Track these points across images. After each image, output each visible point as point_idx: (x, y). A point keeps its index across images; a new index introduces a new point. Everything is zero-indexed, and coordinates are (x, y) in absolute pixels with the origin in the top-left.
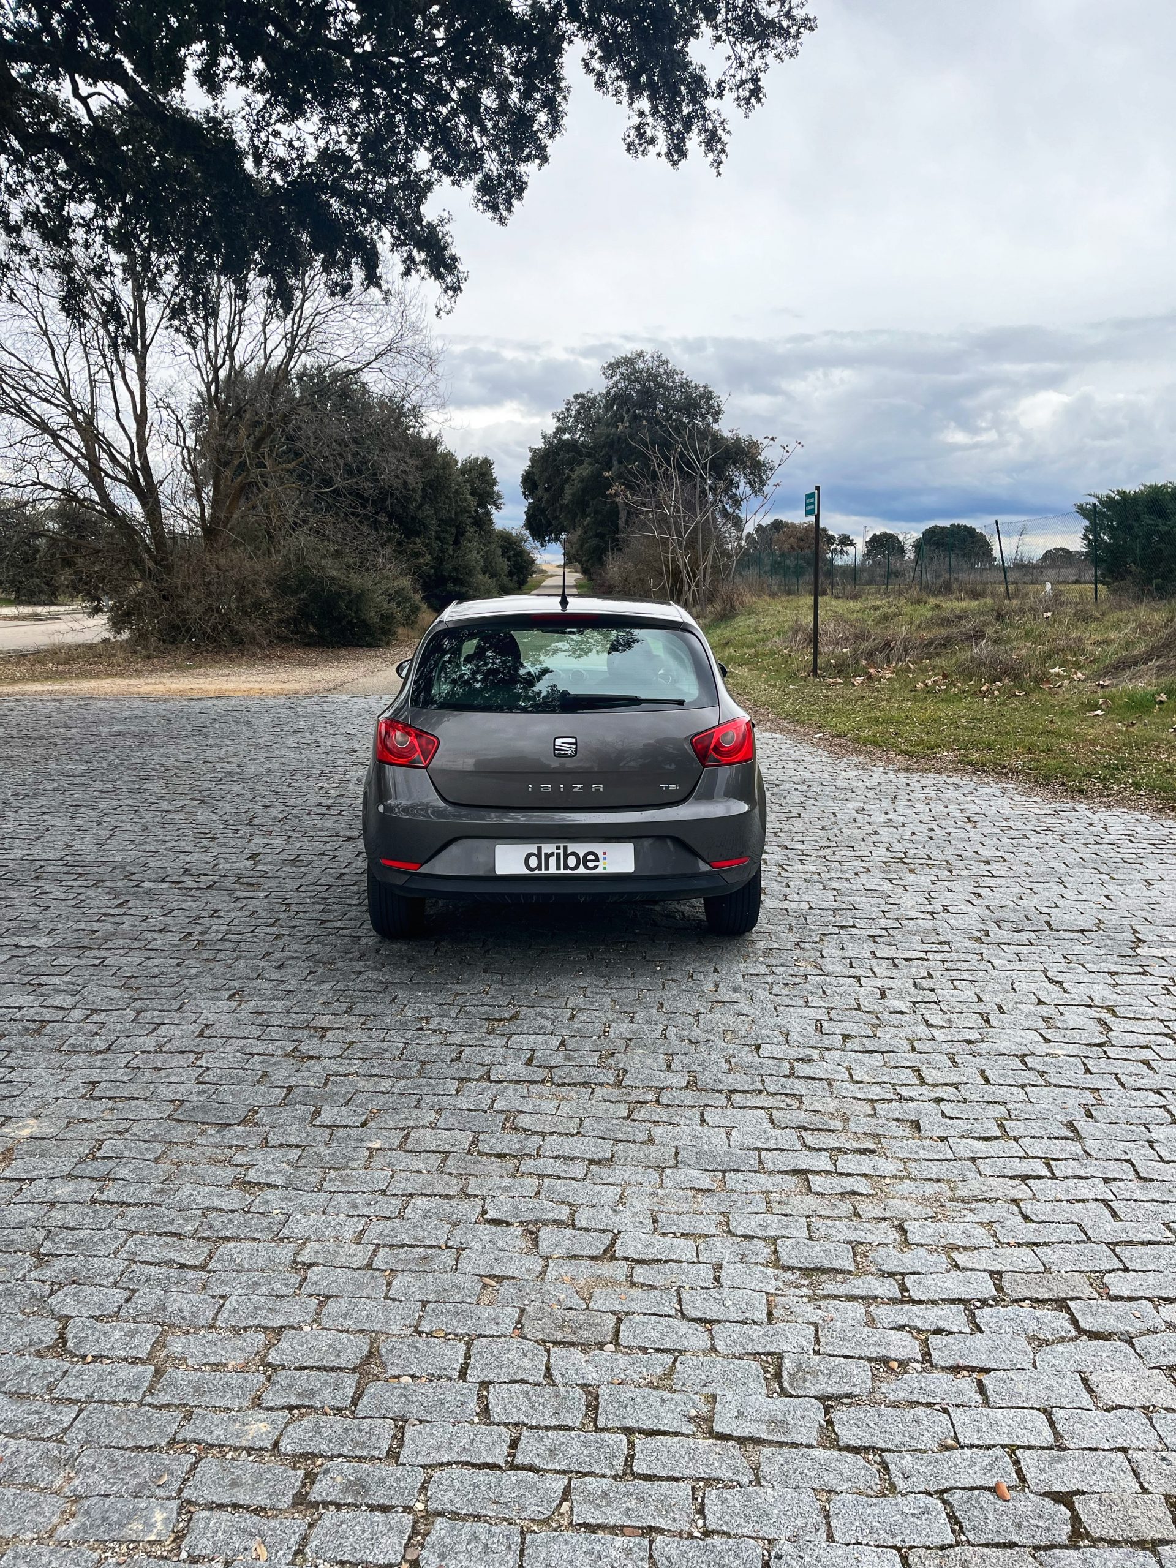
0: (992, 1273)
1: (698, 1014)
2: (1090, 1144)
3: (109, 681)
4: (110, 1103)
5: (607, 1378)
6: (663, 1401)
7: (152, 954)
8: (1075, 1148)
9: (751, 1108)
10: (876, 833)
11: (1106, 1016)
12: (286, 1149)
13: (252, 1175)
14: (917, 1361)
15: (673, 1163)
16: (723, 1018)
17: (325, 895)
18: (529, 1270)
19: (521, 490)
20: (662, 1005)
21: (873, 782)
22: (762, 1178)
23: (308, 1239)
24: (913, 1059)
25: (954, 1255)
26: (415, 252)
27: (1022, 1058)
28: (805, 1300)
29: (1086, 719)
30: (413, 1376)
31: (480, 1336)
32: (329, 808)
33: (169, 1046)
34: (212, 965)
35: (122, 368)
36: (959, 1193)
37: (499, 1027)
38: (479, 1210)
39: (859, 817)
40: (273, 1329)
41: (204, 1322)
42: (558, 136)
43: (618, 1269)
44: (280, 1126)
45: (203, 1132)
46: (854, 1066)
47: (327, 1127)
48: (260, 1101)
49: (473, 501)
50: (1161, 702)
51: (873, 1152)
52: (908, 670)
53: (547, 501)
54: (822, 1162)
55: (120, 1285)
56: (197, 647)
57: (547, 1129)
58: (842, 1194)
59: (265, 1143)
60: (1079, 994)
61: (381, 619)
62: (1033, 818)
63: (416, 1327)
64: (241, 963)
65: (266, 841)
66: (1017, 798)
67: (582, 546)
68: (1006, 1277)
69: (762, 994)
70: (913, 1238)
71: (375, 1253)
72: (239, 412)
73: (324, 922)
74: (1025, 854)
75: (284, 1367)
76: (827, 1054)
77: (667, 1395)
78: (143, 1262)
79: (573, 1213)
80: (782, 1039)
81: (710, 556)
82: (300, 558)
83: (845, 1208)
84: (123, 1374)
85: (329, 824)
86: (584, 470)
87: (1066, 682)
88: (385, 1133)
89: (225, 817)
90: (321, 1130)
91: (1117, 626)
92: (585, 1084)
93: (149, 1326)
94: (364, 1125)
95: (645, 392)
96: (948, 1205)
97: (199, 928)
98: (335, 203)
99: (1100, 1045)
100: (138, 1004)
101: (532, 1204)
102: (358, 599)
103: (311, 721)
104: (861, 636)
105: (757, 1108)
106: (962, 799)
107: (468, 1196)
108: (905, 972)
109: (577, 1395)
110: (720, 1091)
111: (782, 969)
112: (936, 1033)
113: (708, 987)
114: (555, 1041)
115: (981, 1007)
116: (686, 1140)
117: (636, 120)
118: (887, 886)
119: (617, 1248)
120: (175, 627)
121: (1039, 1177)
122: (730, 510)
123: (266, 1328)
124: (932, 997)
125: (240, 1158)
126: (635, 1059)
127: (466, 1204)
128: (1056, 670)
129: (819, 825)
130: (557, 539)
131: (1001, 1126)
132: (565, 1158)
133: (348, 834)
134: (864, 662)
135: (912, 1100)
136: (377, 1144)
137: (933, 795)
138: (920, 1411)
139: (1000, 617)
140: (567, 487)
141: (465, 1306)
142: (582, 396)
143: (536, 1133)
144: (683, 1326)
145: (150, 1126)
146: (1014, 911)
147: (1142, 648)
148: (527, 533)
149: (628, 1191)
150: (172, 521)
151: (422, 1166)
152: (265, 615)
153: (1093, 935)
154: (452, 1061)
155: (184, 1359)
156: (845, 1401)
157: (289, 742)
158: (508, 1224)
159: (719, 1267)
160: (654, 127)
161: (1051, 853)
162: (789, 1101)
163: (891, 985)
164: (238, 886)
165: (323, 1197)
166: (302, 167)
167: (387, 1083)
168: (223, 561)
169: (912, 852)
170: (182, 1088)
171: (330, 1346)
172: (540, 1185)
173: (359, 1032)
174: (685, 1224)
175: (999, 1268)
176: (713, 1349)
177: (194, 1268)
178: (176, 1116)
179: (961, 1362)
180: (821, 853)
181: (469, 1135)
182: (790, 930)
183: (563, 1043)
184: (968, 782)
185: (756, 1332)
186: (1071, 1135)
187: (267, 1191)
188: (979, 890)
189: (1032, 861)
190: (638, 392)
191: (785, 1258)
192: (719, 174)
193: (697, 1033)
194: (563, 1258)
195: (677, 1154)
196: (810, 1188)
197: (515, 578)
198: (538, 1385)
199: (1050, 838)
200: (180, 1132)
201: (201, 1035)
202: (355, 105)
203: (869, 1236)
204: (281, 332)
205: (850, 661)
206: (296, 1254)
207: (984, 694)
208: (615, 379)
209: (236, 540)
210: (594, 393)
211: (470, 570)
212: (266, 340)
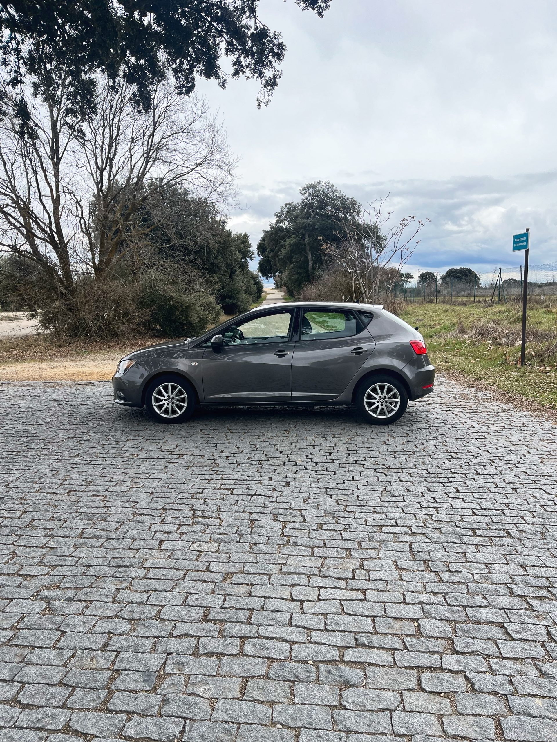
26: (242, 58)
49: (240, 256)
53: (271, 257)
56: (90, 339)
61: (200, 321)
67: (288, 278)
82: (152, 285)
86: (291, 241)
95: (321, 201)
102: (187, 309)
120: (77, 328)
130: (273, 276)
140: (282, 249)
142: (289, 204)
148: (260, 274)
150: (76, 264)
152: (131, 320)
168: (105, 287)
190: (318, 201)
208: (306, 195)
209: (114, 275)
210: (295, 203)
211: (239, 292)
212: (131, 156)
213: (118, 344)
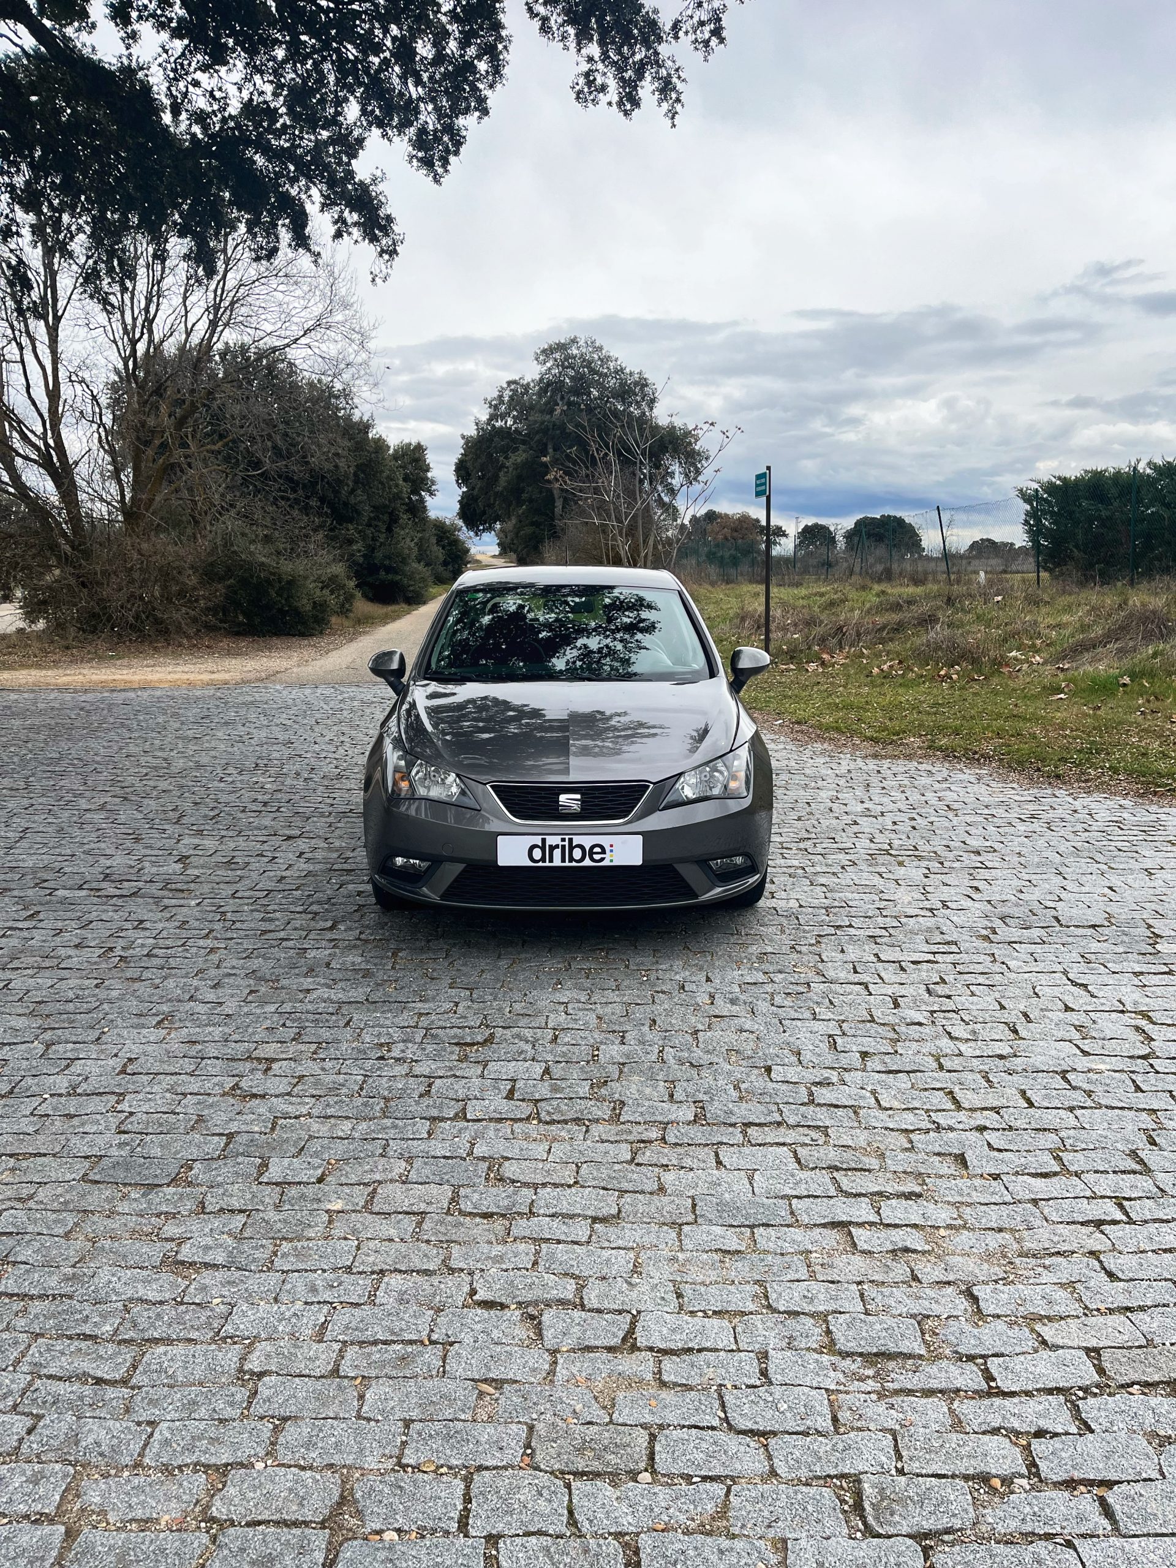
0: (1088, 1350)
1: (696, 1032)
2: (1162, 1178)
3: (24, 672)
4: (12, 1162)
5: (646, 1522)
6: (721, 1552)
7: (65, 974)
8: (1144, 1184)
9: (771, 1145)
10: (856, 823)
11: (1143, 1023)
12: (227, 1215)
13: (186, 1252)
14: (1022, 1476)
15: (690, 1218)
16: (722, 1036)
17: (265, 902)
18: (534, 1370)
19: (454, 478)
20: (654, 1021)
21: (843, 769)
22: (796, 1233)
23: (257, 1338)
24: (943, 1079)
25: (1038, 1327)
26: (346, 214)
27: (1063, 1074)
28: (874, 1397)
29: (1051, 703)
30: (399, 1531)
31: (480, 1468)
32: (265, 804)
33: (84, 1086)
34: (136, 985)
35: (33, 340)
36: (1028, 1245)
37: (472, 1054)
38: (466, 1289)
39: (835, 806)
40: (217, 1468)
41: (127, 1460)
42: (499, 86)
43: (641, 1365)
44: (219, 1185)
45: (124, 1197)
46: (879, 1090)
47: (277, 1184)
48: (195, 1153)
49: (405, 487)
50: (1125, 685)
51: (919, 1196)
52: (862, 655)
53: (481, 488)
54: (862, 1211)
55: (20, 1409)
56: (120, 636)
57: (539, 1180)
58: (893, 1251)
59: (202, 1208)
60: (1108, 997)
61: (314, 608)
62: (1014, 805)
63: (399, 1458)
64: (171, 983)
65: (197, 841)
66: (993, 784)
67: (517, 534)
68: (1106, 1355)
69: (763, 1006)
70: (988, 1308)
71: (341, 1354)
72: (159, 391)
73: (264, 932)
74: (1016, 844)
75: (232, 1524)
76: (847, 1076)
77: (725, 1543)
78: (50, 1377)
79: (580, 1289)
80: (794, 1059)
81: (651, 543)
82: (227, 543)
83: (900, 1271)
84: (24, 1540)
85: (267, 821)
86: (519, 457)
87: (1025, 666)
88: (347, 1190)
89: (151, 816)
90: (269, 1189)
91: (1068, 609)
92: (577, 1121)
93: (58, 1467)
94: (320, 1180)
95: (578, 378)
96: (1017, 1261)
97: (121, 943)
98: (260, 160)
99: (1144, 1057)
100: (48, 1036)
101: (532, 1277)
102: (290, 585)
103: (243, 712)
104: (810, 623)
105: (777, 1144)
106: (937, 786)
107: (452, 1271)
108: (914, 976)
109: (611, 1550)
110: (733, 1125)
111: (781, 976)
112: (963, 1047)
113: (703, 999)
114: (539, 1069)
115: (1005, 1016)
116: (702, 1188)
117: (585, 67)
118: (877, 880)
119: (637, 1335)
120: (94, 616)
121: (1115, 1222)
122: (666, 499)
123: (207, 1467)
124: (949, 1005)
125: (171, 1230)
126: (631, 1088)
127: (450, 1281)
128: (1014, 654)
129: (794, 815)
130: (490, 529)
131: (1058, 1158)
132: (564, 1216)
133: (288, 832)
134: (817, 648)
135: (951, 1129)
136: (338, 1205)
137: (906, 782)
138: (1041, 1547)
139: (950, 601)
140: (501, 474)
141: (459, 1425)
142: (515, 382)
143: (526, 1185)
144: (733, 1442)
145: (60, 1190)
146: (1017, 905)
147: (1098, 631)
148: (460, 523)
149: (643, 1256)
150: (89, 505)
151: (393, 1233)
152: (192, 603)
153: (1106, 931)
154: (421, 1096)
155: (103, 1513)
156: (946, 1538)
157: (220, 734)
158: (503, 1306)
159: (763, 1356)
160: (605, 74)
161: (1041, 843)
162: (814, 1134)
163: (903, 993)
164: (165, 893)
165: (274, 1278)
166: (224, 120)
167: (347, 1126)
168: (145, 546)
169: (896, 843)
170: (100, 1141)
171: (291, 1490)
172: (537, 1252)
173: (310, 1063)
174: (715, 1299)
175: (1093, 1343)
176: (773, 1473)
177: (113, 1383)
178: (92, 1177)
179: (1076, 1475)
180: (802, 845)
181: (448, 1192)
182: (783, 932)
183: (547, 1071)
184: (941, 769)
185: (823, 1445)
186: (1138, 1167)
187: (206, 1273)
188: (975, 884)
189: (1024, 851)
190: (572, 378)
191: (843, 1343)
192: (674, 126)
193: (698, 1054)
194: (573, 1351)
195: (694, 1206)
196: (854, 1245)
197: (450, 567)
198: (560, 1536)
199: (1036, 826)
200: (97, 1198)
201: (123, 1072)
202: (280, 53)
203: (934, 1306)
204: (203, 304)
205: (804, 647)
206: (243, 1359)
207: (943, 679)
208: (548, 365)
209: (159, 525)
210: (528, 379)
211: (404, 559)
212: (187, 312)
213: (169, 644)
